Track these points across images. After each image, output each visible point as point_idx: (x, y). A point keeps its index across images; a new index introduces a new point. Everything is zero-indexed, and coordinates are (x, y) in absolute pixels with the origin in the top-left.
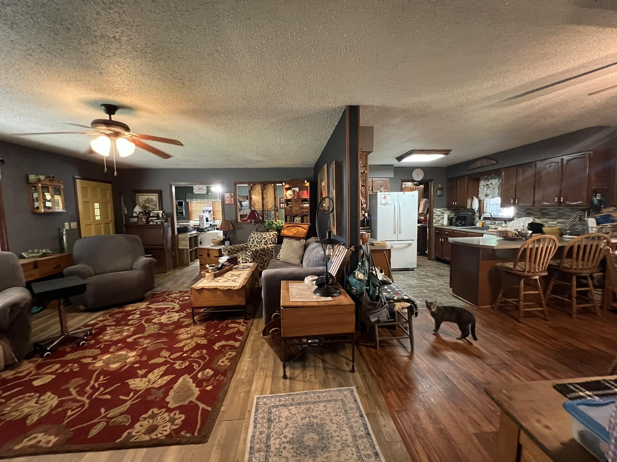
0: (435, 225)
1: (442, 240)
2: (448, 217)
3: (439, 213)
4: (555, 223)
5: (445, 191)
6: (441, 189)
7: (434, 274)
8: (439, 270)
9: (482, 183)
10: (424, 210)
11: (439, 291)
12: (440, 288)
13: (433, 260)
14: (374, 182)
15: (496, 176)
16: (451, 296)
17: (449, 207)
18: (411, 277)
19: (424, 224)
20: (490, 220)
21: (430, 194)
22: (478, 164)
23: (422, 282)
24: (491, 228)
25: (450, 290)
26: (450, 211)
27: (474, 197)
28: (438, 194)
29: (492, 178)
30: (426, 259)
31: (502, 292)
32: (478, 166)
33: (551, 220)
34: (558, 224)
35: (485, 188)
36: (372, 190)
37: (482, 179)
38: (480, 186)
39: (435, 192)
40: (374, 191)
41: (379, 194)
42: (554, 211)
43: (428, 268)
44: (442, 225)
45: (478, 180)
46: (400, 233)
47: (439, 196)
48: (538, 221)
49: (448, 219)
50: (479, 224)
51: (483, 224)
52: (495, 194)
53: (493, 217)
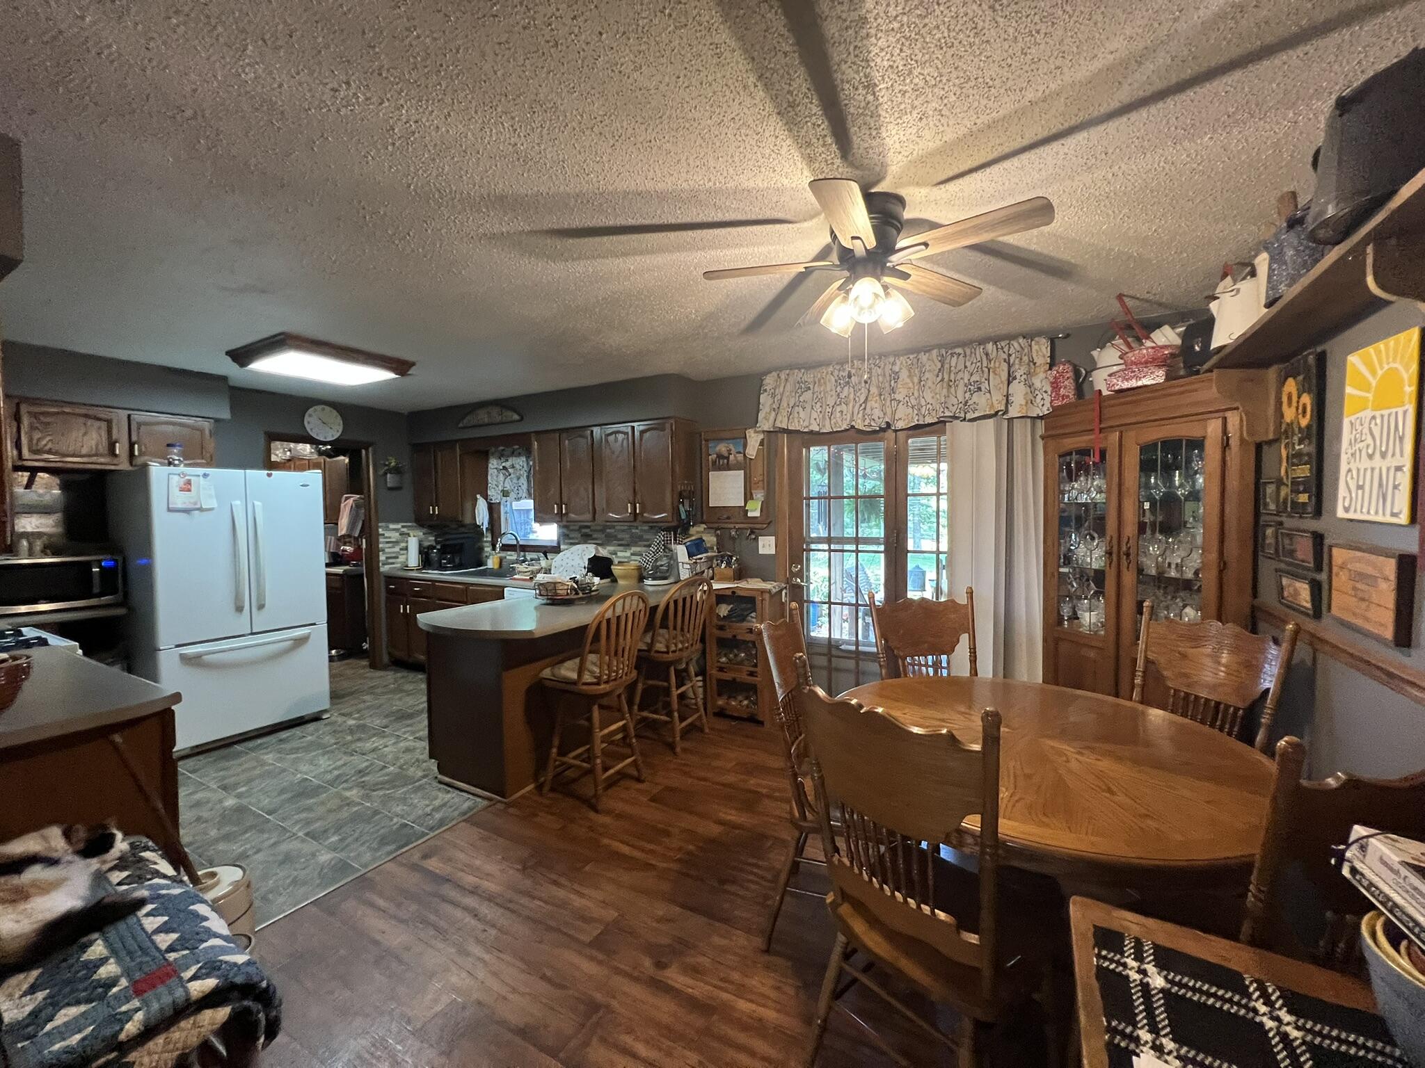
0: (384, 569)
1: (405, 609)
2: (420, 545)
3: (395, 536)
4: (628, 554)
5: (408, 477)
6: (397, 471)
7: (386, 716)
8: (400, 699)
9: (494, 464)
10: (352, 525)
11: (400, 779)
12: (401, 767)
13: (384, 668)
14: (139, 425)
15: (520, 451)
16: (435, 784)
17: (421, 521)
18: (307, 748)
19: (354, 565)
20: (515, 551)
21: (365, 482)
22: (482, 416)
23: (346, 758)
24: (520, 572)
25: (433, 765)
26: (425, 530)
27: (478, 496)
28: (389, 485)
29: (513, 454)
30: (364, 667)
31: (556, 742)
32: (481, 422)
33: (621, 548)
34: (633, 557)
35: (501, 477)
36: (131, 454)
37: (493, 454)
38: (490, 471)
39: (381, 478)
40: (139, 461)
41: (157, 471)
42: (623, 531)
43: (367, 698)
44: (405, 567)
45: (484, 456)
46: (261, 607)
47: (391, 489)
48: (604, 552)
49: (420, 552)
50: (492, 563)
51: (501, 560)
52: (520, 492)
53: (521, 543)
